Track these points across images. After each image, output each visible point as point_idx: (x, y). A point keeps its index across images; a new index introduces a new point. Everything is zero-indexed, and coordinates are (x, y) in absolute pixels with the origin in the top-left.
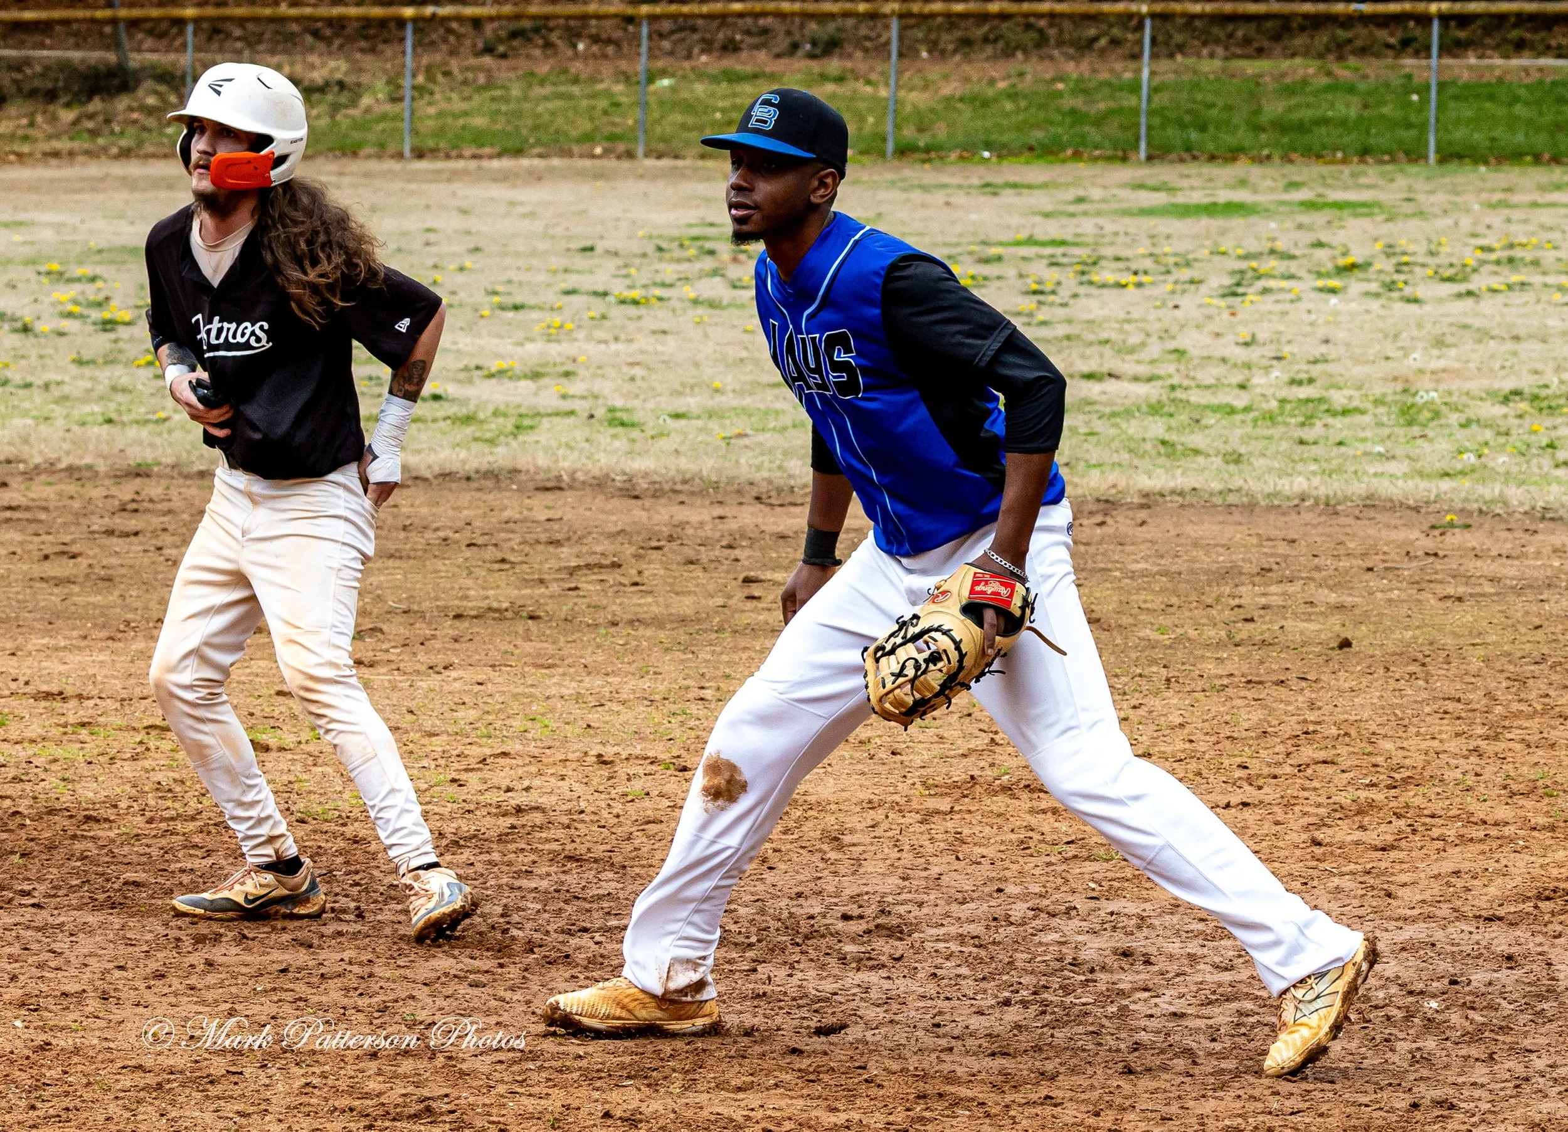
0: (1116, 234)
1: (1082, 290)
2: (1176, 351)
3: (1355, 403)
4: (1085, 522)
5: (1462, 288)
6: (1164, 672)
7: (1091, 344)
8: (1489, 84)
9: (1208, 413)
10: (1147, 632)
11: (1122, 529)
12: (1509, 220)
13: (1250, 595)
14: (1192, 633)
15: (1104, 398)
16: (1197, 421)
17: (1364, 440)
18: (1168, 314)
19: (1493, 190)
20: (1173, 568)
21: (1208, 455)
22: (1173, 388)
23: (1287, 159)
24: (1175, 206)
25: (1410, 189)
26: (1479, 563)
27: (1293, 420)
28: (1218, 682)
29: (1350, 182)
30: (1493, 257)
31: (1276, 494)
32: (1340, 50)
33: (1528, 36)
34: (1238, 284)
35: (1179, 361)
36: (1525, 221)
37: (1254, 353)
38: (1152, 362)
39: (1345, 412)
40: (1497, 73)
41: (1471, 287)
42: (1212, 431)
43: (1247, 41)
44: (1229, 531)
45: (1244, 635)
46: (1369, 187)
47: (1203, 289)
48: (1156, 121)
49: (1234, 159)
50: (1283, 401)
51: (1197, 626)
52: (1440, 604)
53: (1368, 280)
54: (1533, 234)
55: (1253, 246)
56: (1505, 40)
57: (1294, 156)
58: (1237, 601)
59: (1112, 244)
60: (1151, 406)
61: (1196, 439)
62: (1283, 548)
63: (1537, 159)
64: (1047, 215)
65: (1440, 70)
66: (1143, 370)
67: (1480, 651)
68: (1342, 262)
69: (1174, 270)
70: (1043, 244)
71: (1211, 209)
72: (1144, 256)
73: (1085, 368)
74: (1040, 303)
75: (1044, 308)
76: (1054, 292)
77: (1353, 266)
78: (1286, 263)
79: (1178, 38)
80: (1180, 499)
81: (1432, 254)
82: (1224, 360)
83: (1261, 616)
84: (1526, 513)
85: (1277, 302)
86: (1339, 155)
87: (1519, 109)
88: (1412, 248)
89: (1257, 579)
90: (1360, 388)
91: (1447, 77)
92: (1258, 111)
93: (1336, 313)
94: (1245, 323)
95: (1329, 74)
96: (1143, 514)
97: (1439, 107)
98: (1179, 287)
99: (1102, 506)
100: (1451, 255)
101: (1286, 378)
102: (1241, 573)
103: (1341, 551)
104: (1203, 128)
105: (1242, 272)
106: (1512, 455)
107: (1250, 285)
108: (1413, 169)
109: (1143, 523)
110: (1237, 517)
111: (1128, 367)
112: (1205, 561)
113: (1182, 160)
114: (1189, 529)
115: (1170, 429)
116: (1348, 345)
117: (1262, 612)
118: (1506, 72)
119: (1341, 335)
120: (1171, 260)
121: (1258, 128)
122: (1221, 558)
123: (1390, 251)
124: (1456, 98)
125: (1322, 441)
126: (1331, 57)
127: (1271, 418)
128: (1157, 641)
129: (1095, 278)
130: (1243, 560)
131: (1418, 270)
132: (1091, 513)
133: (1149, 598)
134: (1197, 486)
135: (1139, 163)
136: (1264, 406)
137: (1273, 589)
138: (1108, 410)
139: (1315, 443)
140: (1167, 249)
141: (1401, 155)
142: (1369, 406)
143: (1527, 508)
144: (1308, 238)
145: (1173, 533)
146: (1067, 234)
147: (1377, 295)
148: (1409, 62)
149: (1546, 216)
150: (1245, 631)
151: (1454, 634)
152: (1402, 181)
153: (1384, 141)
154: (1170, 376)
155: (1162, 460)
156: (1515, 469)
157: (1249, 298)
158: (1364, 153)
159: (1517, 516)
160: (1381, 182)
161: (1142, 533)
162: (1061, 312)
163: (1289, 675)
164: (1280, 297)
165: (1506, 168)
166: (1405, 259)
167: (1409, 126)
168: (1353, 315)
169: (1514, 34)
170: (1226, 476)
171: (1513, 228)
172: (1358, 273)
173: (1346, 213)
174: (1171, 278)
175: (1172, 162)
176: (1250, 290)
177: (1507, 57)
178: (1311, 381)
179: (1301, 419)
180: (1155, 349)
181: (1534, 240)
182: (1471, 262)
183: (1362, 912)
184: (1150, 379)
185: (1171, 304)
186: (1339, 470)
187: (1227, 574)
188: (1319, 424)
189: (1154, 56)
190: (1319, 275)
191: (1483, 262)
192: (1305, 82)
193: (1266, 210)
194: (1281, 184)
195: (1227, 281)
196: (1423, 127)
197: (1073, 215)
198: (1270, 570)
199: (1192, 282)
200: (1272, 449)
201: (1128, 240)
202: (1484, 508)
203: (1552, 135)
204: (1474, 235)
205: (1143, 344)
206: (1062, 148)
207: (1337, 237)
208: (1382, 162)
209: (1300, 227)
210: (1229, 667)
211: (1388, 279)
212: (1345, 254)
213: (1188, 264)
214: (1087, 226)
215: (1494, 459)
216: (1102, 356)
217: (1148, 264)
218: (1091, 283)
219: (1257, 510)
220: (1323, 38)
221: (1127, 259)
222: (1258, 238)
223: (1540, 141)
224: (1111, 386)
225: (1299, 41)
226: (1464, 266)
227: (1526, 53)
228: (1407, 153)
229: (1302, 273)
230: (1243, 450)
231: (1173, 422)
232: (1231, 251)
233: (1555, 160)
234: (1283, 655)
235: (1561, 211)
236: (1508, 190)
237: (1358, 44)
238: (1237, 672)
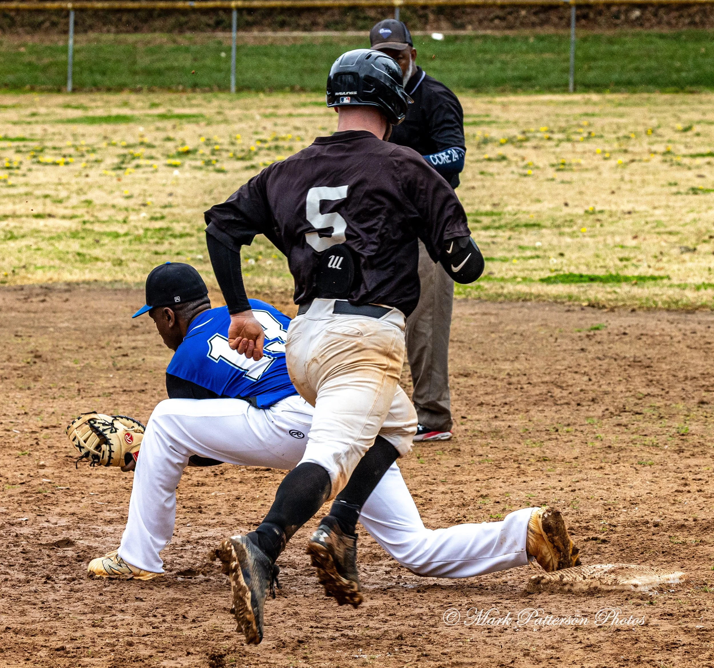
0: (54, 134)
1: (34, 167)
2: (87, 201)
3: (188, 230)
4: (34, 300)
5: (248, 163)
6: (77, 385)
7: (38, 198)
8: (266, 47)
9: (104, 237)
10: (68, 363)
11: (55, 304)
12: (275, 125)
13: (126, 341)
14: (93, 363)
15: (46, 229)
16: (97, 241)
17: (191, 252)
18: (83, 180)
19: (267, 107)
20: (84, 326)
21: (103, 261)
22: (84, 222)
23: (151, 90)
24: (87, 117)
25: (220, 107)
27: (152, 241)
28: (107, 391)
29: (186, 103)
30: (266, 145)
32: (181, 28)
33: (287, 19)
34: (123, 162)
35: (88, 207)
36: (285, 125)
37: (131, 203)
38: (74, 208)
39: (181, 236)
40: (270, 40)
41: (253, 163)
42: (106, 248)
43: (128, 22)
44: (115, 304)
45: (122, 364)
46: (198, 106)
47: (103, 165)
48: (77, 69)
49: (121, 90)
50: (147, 230)
51: (96, 359)
53: (195, 159)
54: (288, 132)
55: (132, 140)
56: (274, 23)
57: (155, 88)
58: (119, 345)
59: (51, 140)
60: (72, 233)
61: (97, 252)
63: (293, 90)
64: (15, 123)
65: (238, 38)
66: (68, 212)
68: (181, 149)
69: (86, 154)
70: (12, 140)
71: (108, 119)
72: (69, 147)
73: (35, 212)
74: (11, 174)
75: (13, 177)
76: (18, 168)
77: (187, 152)
78: (149, 150)
79: (89, 22)
80: (87, 286)
81: (233, 144)
82: (114, 206)
83: (132, 353)
84: (282, 293)
85: (144, 173)
86: (181, 88)
87: (282, 61)
88: (220, 141)
89: (131, 332)
90: (189, 222)
91: (241, 43)
92: (134, 63)
93: (177, 179)
94: (126, 185)
95: (174, 41)
96: (66, 295)
97: (238, 61)
98: (89, 165)
99: (44, 290)
100: (243, 144)
101: (148, 216)
102: (121, 328)
104: (104, 73)
105: (125, 156)
106: (275, 260)
107: (129, 163)
108: (222, 95)
109: (67, 300)
110: (119, 296)
111: (60, 210)
112: (101, 322)
113: (91, 91)
114: (92, 303)
115: (82, 246)
116: (184, 197)
117: (133, 351)
118: (275, 39)
119: (179, 191)
120: (84, 149)
121: (135, 73)
122: (110, 320)
123: (208, 142)
124: (247, 55)
125: (168, 252)
126: (176, 32)
127: (138, 239)
128: (74, 368)
129: (41, 159)
130: (123, 321)
131: (224, 154)
132: (38, 295)
133: (70, 343)
134: (97, 279)
135: (67, 94)
136: (136, 233)
137: (139, 337)
138: (48, 235)
139: (164, 253)
140: (83, 142)
141: (215, 87)
142: (194, 232)
143: (283, 290)
144: (162, 135)
145: (83, 306)
146: (26, 134)
147: (200, 168)
148: (220, 35)
149: (297, 122)
150: (122, 362)
152: (216, 102)
153: (205, 80)
154: (83, 216)
155: (78, 264)
156: (276, 268)
157: (129, 170)
158: (195, 87)
159: (277, 294)
160: (204, 103)
161: (66, 306)
162: (22, 180)
163: (147, 387)
164: (146, 170)
165: (275, 94)
166: (217, 147)
167: (220, 70)
168: (186, 180)
169: (280, 18)
170: (114, 273)
171: (278, 129)
172: (191, 156)
173: (184, 121)
174: (84, 159)
175: (86, 92)
176: (129, 166)
177: (274, 30)
178: (162, 218)
179: (156, 240)
180: (75, 200)
181: (290, 136)
182: (254, 149)
183: (184, 521)
184: (72, 217)
185: (84, 174)
187: (113, 329)
188: (166, 243)
189: (76, 32)
190: (168, 157)
191: (260, 149)
192: (161, 46)
193: (138, 119)
194: (148, 104)
195: (116, 161)
196: (229, 71)
197: (29, 123)
198: (137, 327)
199: (97, 161)
200: (140, 258)
201: (60, 137)
202: (259, 290)
203: (301, 75)
204: (256, 133)
205: (68, 198)
206: (24, 84)
207: (179, 135)
208: (204, 92)
209: (158, 129)
210: (115, 382)
211: (206, 158)
212: (183, 144)
213: (94, 151)
214: (38, 130)
215: (265, 262)
216: (44, 204)
217: (72, 151)
218: (39, 162)
219: (131, 292)
220: (171, 21)
221: (60, 149)
222: (134, 135)
223: (294, 79)
224: (50, 222)
225: (158, 23)
226: (250, 151)
227: (286, 28)
228: (219, 86)
229: (159, 156)
230: (123, 258)
231: (84, 242)
232: (119, 143)
233: (303, 90)
234: (144, 375)
235: (306, 119)
236: (276, 107)
237: (191, 24)
238: (118, 385)
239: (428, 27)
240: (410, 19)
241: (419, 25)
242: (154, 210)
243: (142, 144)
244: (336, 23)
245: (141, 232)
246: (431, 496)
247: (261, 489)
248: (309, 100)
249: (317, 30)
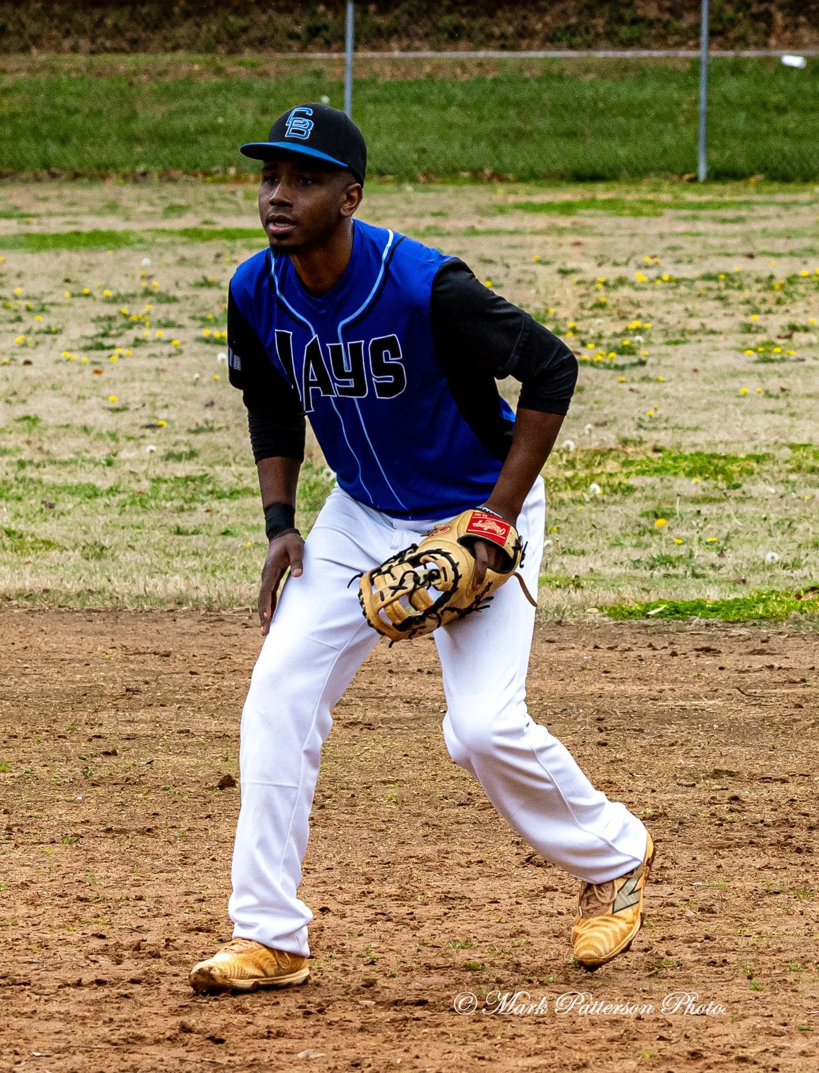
2: (27, 418)
8: (417, 82)
9: (65, 496)
13: (112, 723)
14: (41, 771)
16: (51, 506)
18: (19, 372)
19: (422, 215)
21: (63, 549)
22: (22, 464)
23: (167, 178)
24: (28, 236)
26: (394, 681)
27: (168, 505)
28: (70, 832)
31: (147, 596)
32: (232, 41)
33: (465, 22)
34: (105, 335)
35: (29, 430)
37: (124, 421)
40: (428, 69)
42: (69, 519)
44: (88, 643)
45: (104, 772)
47: (61, 340)
49: (103, 178)
50: (158, 480)
51: (47, 762)
52: (345, 732)
55: (125, 286)
57: (176, 174)
58: (96, 731)
61: (48, 529)
62: (153, 664)
63: (477, 176)
65: (359, 64)
67: (393, 791)
69: (25, 316)
71: (73, 241)
78: (165, 307)
79: (33, 27)
80: (28, 603)
82: (85, 429)
83: (125, 749)
85: (153, 356)
87: (453, 114)
89: (121, 703)
91: (365, 76)
92: (132, 118)
94: (112, 383)
95: (219, 71)
98: (30, 339)
101: (161, 451)
102: (102, 696)
103: (225, 666)
104: (64, 141)
105: (110, 319)
107: (120, 335)
110: (99, 625)
112: (58, 680)
113: (38, 179)
114: (39, 641)
115: (18, 515)
117: (127, 743)
118: (438, 67)
120: (23, 305)
121: (133, 139)
122: (78, 677)
124: (376, 100)
125: (204, 531)
126: (222, 50)
127: (140, 501)
130: (105, 679)
134: (49, 586)
136: (135, 486)
137: (141, 715)
139: (196, 533)
140: (18, 291)
144: (192, 274)
148: (318, 56)
149: (486, 247)
150: (104, 768)
151: (361, 769)
154: (19, 450)
155: (7, 556)
157: (117, 351)
163: (157, 822)
164: (157, 350)
165: (437, 187)
169: (448, 20)
170: (86, 575)
173: (239, 243)
174: (22, 327)
175: (26, 181)
176: (119, 342)
177: (438, 48)
178: (193, 454)
179: (178, 503)
185: (21, 360)
186: (226, 566)
187: (84, 697)
188: (201, 508)
190: (205, 321)
192: (189, 80)
193: (141, 241)
194: (160, 210)
195: (92, 330)
198: (137, 691)
199: (48, 332)
200: (142, 541)
203: (494, 146)
207: (227, 274)
209: (183, 261)
210: (87, 812)
213: (43, 310)
219: (123, 616)
220: (211, 26)
222: (129, 276)
223: (479, 152)
227: (463, 44)
229: (184, 320)
230: (107, 543)
231: (21, 508)
232: (96, 294)
233: (499, 176)
234: (151, 797)
235: (506, 240)
236: (440, 214)
237: (255, 33)
238: (93, 819)
239: (773, 41)
240: (733, 22)
241: (752, 38)
242: (174, 438)
243: (148, 293)
244: (572, 31)
245: (146, 485)
246: (777, 1060)
247: (406, 1044)
248: (511, 199)
249: (529, 48)
